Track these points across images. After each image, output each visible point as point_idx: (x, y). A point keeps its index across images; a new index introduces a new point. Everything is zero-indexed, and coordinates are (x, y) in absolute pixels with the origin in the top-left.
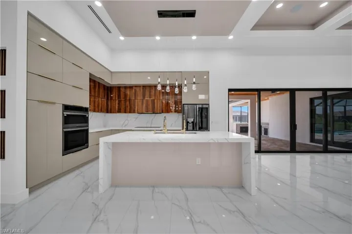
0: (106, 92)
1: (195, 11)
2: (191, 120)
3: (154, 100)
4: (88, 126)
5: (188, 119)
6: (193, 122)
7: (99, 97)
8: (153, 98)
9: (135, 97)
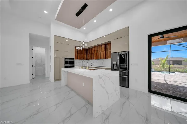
0: (86, 52)
1: (85, 3)
2: (115, 63)
3: (101, 52)
4: (74, 65)
5: (113, 62)
6: (116, 64)
7: (82, 53)
8: (100, 51)
9: (94, 52)
